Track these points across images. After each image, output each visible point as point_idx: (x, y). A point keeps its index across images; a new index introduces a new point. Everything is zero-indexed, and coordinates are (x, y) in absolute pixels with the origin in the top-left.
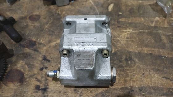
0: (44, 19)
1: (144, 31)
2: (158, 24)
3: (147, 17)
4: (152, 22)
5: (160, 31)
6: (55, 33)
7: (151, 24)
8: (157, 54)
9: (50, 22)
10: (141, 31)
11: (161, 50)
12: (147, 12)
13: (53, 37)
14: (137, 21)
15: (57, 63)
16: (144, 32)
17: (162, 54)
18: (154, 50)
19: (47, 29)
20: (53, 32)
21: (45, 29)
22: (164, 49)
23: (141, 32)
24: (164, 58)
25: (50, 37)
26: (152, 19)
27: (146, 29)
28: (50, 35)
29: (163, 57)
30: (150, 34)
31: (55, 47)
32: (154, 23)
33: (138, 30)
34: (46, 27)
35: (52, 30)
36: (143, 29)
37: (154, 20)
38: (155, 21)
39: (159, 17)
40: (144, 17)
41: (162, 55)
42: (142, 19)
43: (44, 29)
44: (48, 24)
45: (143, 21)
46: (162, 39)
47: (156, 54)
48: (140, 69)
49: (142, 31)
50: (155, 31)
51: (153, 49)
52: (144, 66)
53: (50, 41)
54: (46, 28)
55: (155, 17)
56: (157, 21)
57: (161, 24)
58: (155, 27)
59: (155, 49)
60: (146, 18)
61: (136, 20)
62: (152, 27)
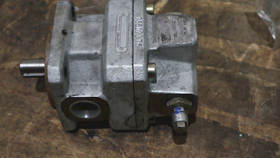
0: (11, 8)
1: (218, 69)
2: (253, 58)
3: (231, 40)
4: (240, 53)
5: (251, 76)
6: (23, 43)
7: (236, 56)
8: (230, 126)
9: (19, 18)
10: (209, 68)
11: (240, 119)
12: (236, 29)
13: (16, 51)
14: (208, 46)
15: (6, 108)
16: (215, 72)
17: (240, 127)
18: (224, 116)
19: (8, 32)
20: (19, 39)
21: (4, 30)
22: (248, 118)
23: (208, 71)
24: (241, 137)
25: (10, 48)
26: (243, 45)
27: (222, 66)
28: (10, 44)
29: (241, 135)
30: (228, 78)
31: (13, 72)
32: (244, 55)
33: (203, 66)
34: (9, 26)
35: (19, 34)
36: (216, 65)
37: (246, 49)
38: (246, 52)
39: (260, 44)
40: (224, 38)
41: (240, 130)
42: (221, 42)
43: (2, 30)
44: (16, 21)
45: (221, 47)
46: (251, 93)
47: (228, 124)
48: (181, 154)
49: (213, 68)
50: (241, 73)
51: (224, 113)
52: (193, 147)
53: (6, 58)
54: (8, 29)
55: (250, 43)
56: (252, 53)
57: (260, 60)
58: (244, 65)
59: (229, 115)
60: (228, 41)
61: (206, 43)
62: (237, 63)
